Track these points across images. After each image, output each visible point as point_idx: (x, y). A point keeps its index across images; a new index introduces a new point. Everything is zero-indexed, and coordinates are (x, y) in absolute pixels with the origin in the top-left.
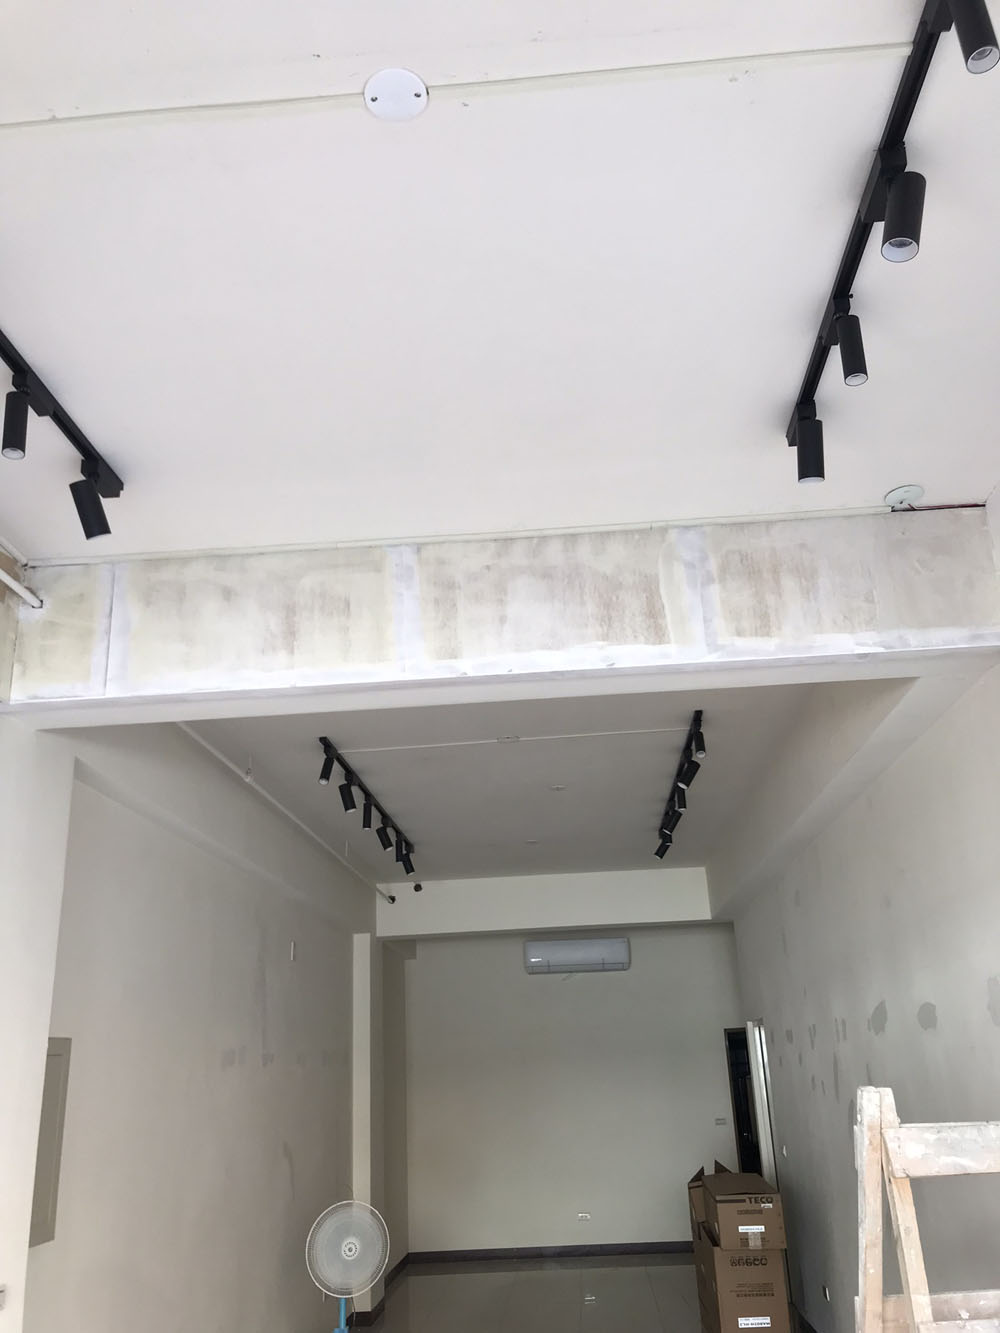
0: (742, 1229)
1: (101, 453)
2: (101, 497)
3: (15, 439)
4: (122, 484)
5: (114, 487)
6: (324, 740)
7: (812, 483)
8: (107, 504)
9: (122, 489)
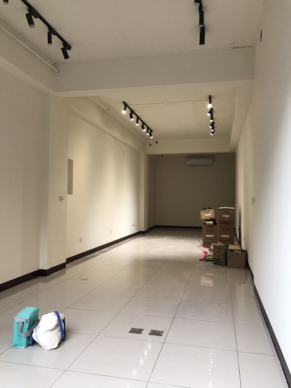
0: (223, 216)
1: (66, 41)
2: (67, 50)
3: (50, 41)
4: (71, 47)
5: (69, 48)
6: (124, 102)
7: (202, 46)
8: (68, 51)
9: (71, 48)
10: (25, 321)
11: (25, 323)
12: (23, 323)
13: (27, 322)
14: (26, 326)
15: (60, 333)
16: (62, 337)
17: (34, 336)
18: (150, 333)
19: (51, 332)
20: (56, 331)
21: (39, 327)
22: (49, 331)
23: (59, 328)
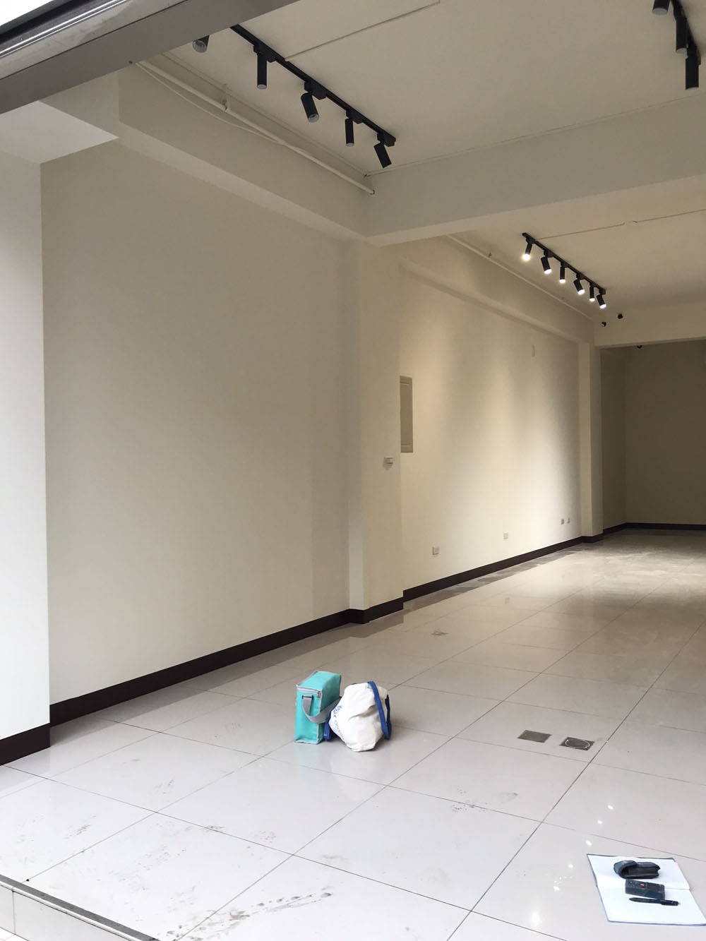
1: (384, 129)
2: (386, 147)
4: (395, 138)
5: (392, 141)
6: (525, 234)
7: (693, 90)
8: (388, 149)
9: (395, 140)
10: (315, 694)
11: (316, 699)
12: (313, 697)
13: (319, 697)
14: (318, 704)
15: (379, 724)
16: (383, 731)
17: (332, 723)
18: (564, 742)
19: (363, 718)
20: (371, 718)
21: (340, 707)
22: (358, 718)
23: (377, 714)
